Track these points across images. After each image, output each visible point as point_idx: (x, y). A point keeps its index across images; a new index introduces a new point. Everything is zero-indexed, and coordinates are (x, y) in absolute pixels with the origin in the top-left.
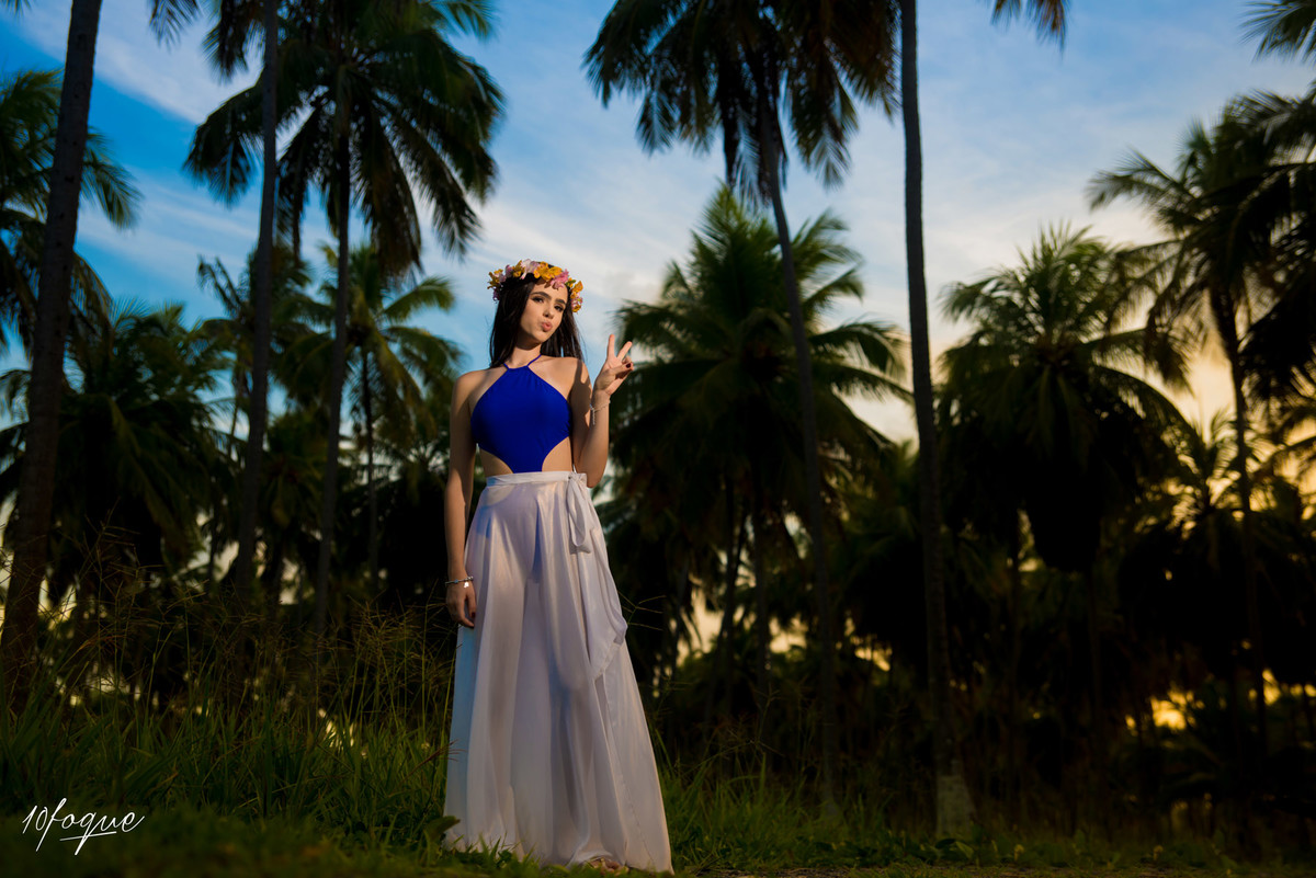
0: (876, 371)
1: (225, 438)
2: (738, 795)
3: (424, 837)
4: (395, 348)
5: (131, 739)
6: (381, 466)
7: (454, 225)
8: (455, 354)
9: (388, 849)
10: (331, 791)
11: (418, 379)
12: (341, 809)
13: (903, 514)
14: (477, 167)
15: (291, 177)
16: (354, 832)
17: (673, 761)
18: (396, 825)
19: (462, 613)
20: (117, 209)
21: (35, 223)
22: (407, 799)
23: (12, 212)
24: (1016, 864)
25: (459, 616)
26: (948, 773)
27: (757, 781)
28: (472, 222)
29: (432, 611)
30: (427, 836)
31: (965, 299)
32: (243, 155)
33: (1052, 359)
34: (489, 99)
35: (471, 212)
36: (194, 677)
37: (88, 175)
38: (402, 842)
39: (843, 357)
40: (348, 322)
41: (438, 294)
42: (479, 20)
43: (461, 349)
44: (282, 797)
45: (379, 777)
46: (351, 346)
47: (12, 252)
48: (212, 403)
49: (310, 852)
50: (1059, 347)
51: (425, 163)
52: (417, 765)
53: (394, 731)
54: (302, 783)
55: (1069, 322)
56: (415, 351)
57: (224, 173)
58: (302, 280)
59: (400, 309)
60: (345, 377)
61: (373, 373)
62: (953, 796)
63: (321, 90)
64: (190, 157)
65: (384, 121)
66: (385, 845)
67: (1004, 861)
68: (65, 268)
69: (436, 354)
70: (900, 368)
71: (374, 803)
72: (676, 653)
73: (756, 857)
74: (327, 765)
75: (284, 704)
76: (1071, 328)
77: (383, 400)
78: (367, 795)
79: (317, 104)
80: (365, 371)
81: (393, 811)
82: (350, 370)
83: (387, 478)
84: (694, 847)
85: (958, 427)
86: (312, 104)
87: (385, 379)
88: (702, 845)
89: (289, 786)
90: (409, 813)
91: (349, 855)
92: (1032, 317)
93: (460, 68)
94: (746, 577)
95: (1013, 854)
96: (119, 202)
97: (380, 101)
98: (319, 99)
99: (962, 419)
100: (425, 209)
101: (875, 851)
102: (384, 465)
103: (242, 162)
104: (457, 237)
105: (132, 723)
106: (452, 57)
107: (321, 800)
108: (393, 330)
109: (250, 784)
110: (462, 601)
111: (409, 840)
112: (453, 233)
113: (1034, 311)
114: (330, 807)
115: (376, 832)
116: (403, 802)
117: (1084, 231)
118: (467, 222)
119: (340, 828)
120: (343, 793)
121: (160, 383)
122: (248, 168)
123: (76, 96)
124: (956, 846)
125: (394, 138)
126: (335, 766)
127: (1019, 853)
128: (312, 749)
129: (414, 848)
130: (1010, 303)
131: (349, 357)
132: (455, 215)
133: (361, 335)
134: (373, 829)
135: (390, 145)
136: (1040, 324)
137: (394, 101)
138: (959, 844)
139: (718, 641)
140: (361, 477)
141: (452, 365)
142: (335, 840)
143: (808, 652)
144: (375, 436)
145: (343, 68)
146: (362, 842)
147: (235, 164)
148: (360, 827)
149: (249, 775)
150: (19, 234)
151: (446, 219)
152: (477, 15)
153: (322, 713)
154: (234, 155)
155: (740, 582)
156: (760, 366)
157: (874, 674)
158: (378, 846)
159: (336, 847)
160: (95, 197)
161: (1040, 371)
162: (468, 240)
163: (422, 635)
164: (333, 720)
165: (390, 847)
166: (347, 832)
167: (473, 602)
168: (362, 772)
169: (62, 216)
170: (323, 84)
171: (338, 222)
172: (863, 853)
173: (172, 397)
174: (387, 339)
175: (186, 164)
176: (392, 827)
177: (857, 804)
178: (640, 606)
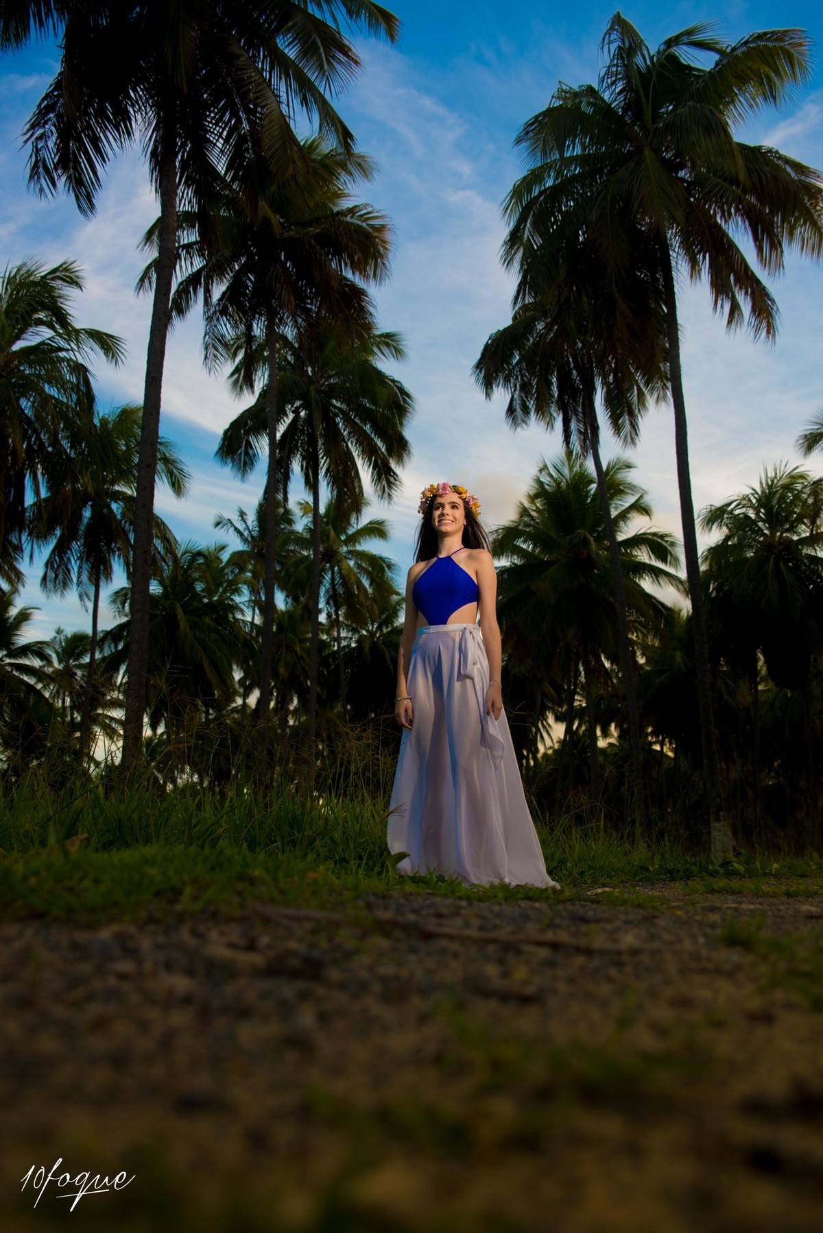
0: (659, 564)
1: (249, 624)
2: (586, 837)
3: (387, 866)
4: (352, 563)
5: (199, 807)
6: (345, 638)
7: (384, 483)
8: (390, 566)
9: (363, 874)
10: (324, 838)
11: (366, 582)
12: (331, 850)
13: (679, 655)
14: (396, 445)
15: (282, 458)
16: (340, 864)
17: (544, 817)
18: (368, 859)
19: (403, 720)
20: (177, 486)
21: (131, 497)
22: (373, 843)
23: (118, 492)
24: (775, 876)
25: (401, 722)
26: (718, 820)
27: (598, 827)
28: (395, 480)
29: (386, 720)
30: (389, 864)
31: (716, 515)
32: (251, 447)
33: (775, 551)
34: (404, 400)
35: (394, 473)
36: (237, 772)
37: (160, 466)
38: (372, 869)
39: (636, 556)
40: (321, 549)
41: (377, 530)
42: (396, 349)
43: (393, 562)
44: (293, 842)
45: (354, 829)
46: (324, 563)
47: (119, 517)
48: (240, 603)
49: (311, 875)
50: (780, 543)
51: (365, 444)
52: (378, 821)
53: (363, 801)
54: (305, 833)
55: (787, 526)
56: (364, 565)
57: (240, 459)
58: (290, 522)
59: (353, 539)
60: (321, 582)
61: (337, 580)
62: (721, 836)
63: (298, 403)
64: (220, 449)
65: (338, 420)
66: (361, 871)
67: (765, 874)
68: (148, 520)
69: (377, 567)
70: (677, 560)
71: (352, 846)
72: (537, 750)
73: (603, 876)
74: (321, 822)
75: (292, 787)
76: (787, 531)
77: (345, 597)
78: (347, 841)
79: (296, 412)
80: (333, 579)
81: (365, 850)
82: (325, 578)
83: (349, 646)
84: (561, 870)
85: (715, 598)
86: (293, 412)
87: (345, 583)
88: (566, 869)
89: (297, 835)
90: (375, 852)
91: (339, 878)
92: (760, 524)
93: (386, 382)
94: (580, 701)
95: (771, 870)
96: (178, 481)
97: (335, 407)
98: (297, 408)
99: (718, 592)
100: (365, 474)
101: (678, 871)
102: (347, 638)
103: (251, 452)
104: (386, 489)
105: (199, 797)
106: (380, 375)
107: (318, 843)
108: (349, 552)
109: (273, 834)
110: (402, 712)
111: (376, 868)
112: (384, 486)
113: (762, 520)
114: (324, 848)
115: (354, 864)
116: (371, 845)
117: (797, 468)
118: (392, 480)
119: (330, 861)
120: (333, 840)
121: (210, 592)
122: (254, 455)
123: (152, 414)
124: (733, 866)
125: (345, 430)
126: (326, 823)
127: (776, 869)
128: (311, 812)
129: (380, 873)
130: (747, 517)
131: (324, 570)
132: (385, 476)
133: (330, 556)
134: (352, 862)
135: (342, 434)
136: (767, 528)
137: (344, 407)
138: (734, 864)
139: (563, 743)
140: (334, 646)
141: (389, 573)
142: (328, 868)
143: (621, 748)
144: (341, 619)
145: (312, 388)
146: (346, 870)
147: (247, 453)
148: (344, 860)
149: (272, 829)
150: (122, 504)
151: (379, 479)
152: (393, 346)
153: (315, 793)
154: (246, 447)
155: (576, 704)
156: (582, 563)
157: (664, 759)
158: (357, 872)
159: (329, 873)
160: (165, 478)
161: (768, 559)
162: (393, 491)
163: (379, 741)
164: (323, 797)
165: (364, 872)
166: (336, 864)
167: (410, 712)
168: (344, 825)
169: (145, 488)
170: (299, 400)
171: (313, 485)
172: (670, 872)
173: (216, 600)
174: (346, 558)
175: (217, 453)
176: (364, 861)
177: (664, 841)
178: (516, 711)
